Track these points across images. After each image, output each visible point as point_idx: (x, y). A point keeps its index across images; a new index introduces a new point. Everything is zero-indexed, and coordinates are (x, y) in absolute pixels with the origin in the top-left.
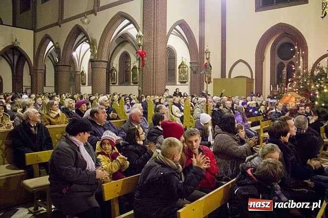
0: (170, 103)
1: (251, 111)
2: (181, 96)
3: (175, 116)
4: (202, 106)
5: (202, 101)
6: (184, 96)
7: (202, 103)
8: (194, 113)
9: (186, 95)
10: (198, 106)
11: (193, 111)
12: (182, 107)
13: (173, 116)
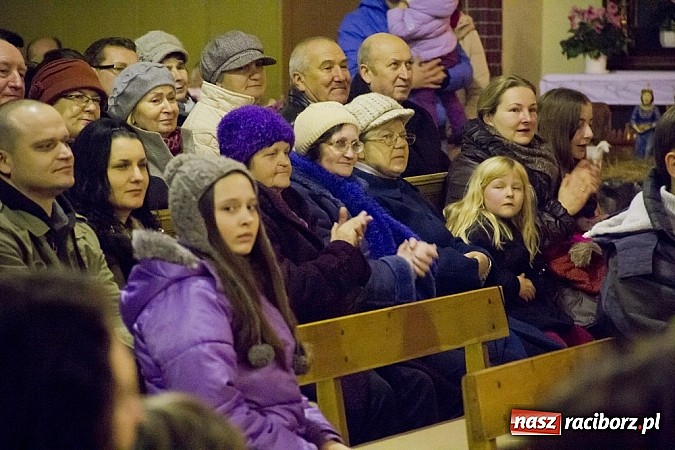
1: (348, 230)
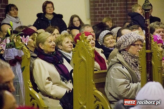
0: (26, 53)
2: (62, 27)
3: (46, 94)
4: (133, 57)
5: (131, 40)
6: (72, 27)
7: (133, 50)
8: (107, 80)
9: (77, 23)
10: (120, 57)
11: (105, 75)
12: (65, 63)
13: (38, 95)
